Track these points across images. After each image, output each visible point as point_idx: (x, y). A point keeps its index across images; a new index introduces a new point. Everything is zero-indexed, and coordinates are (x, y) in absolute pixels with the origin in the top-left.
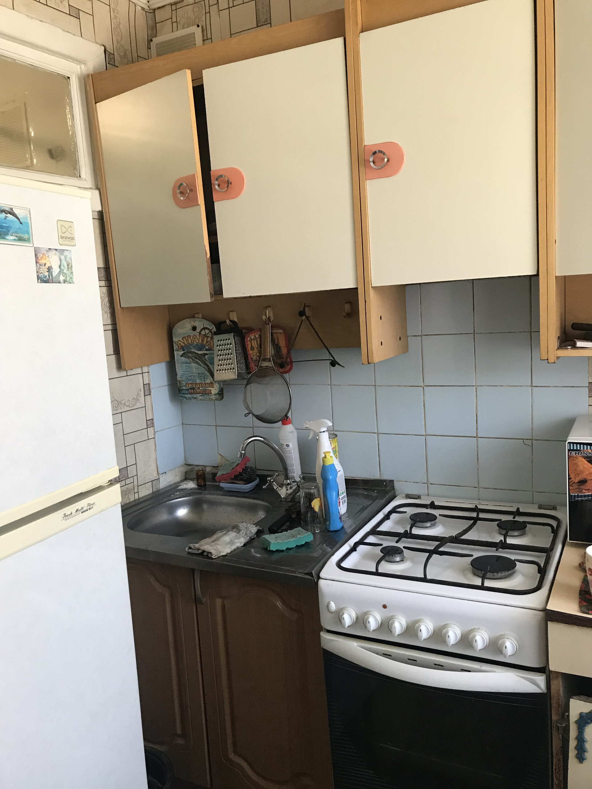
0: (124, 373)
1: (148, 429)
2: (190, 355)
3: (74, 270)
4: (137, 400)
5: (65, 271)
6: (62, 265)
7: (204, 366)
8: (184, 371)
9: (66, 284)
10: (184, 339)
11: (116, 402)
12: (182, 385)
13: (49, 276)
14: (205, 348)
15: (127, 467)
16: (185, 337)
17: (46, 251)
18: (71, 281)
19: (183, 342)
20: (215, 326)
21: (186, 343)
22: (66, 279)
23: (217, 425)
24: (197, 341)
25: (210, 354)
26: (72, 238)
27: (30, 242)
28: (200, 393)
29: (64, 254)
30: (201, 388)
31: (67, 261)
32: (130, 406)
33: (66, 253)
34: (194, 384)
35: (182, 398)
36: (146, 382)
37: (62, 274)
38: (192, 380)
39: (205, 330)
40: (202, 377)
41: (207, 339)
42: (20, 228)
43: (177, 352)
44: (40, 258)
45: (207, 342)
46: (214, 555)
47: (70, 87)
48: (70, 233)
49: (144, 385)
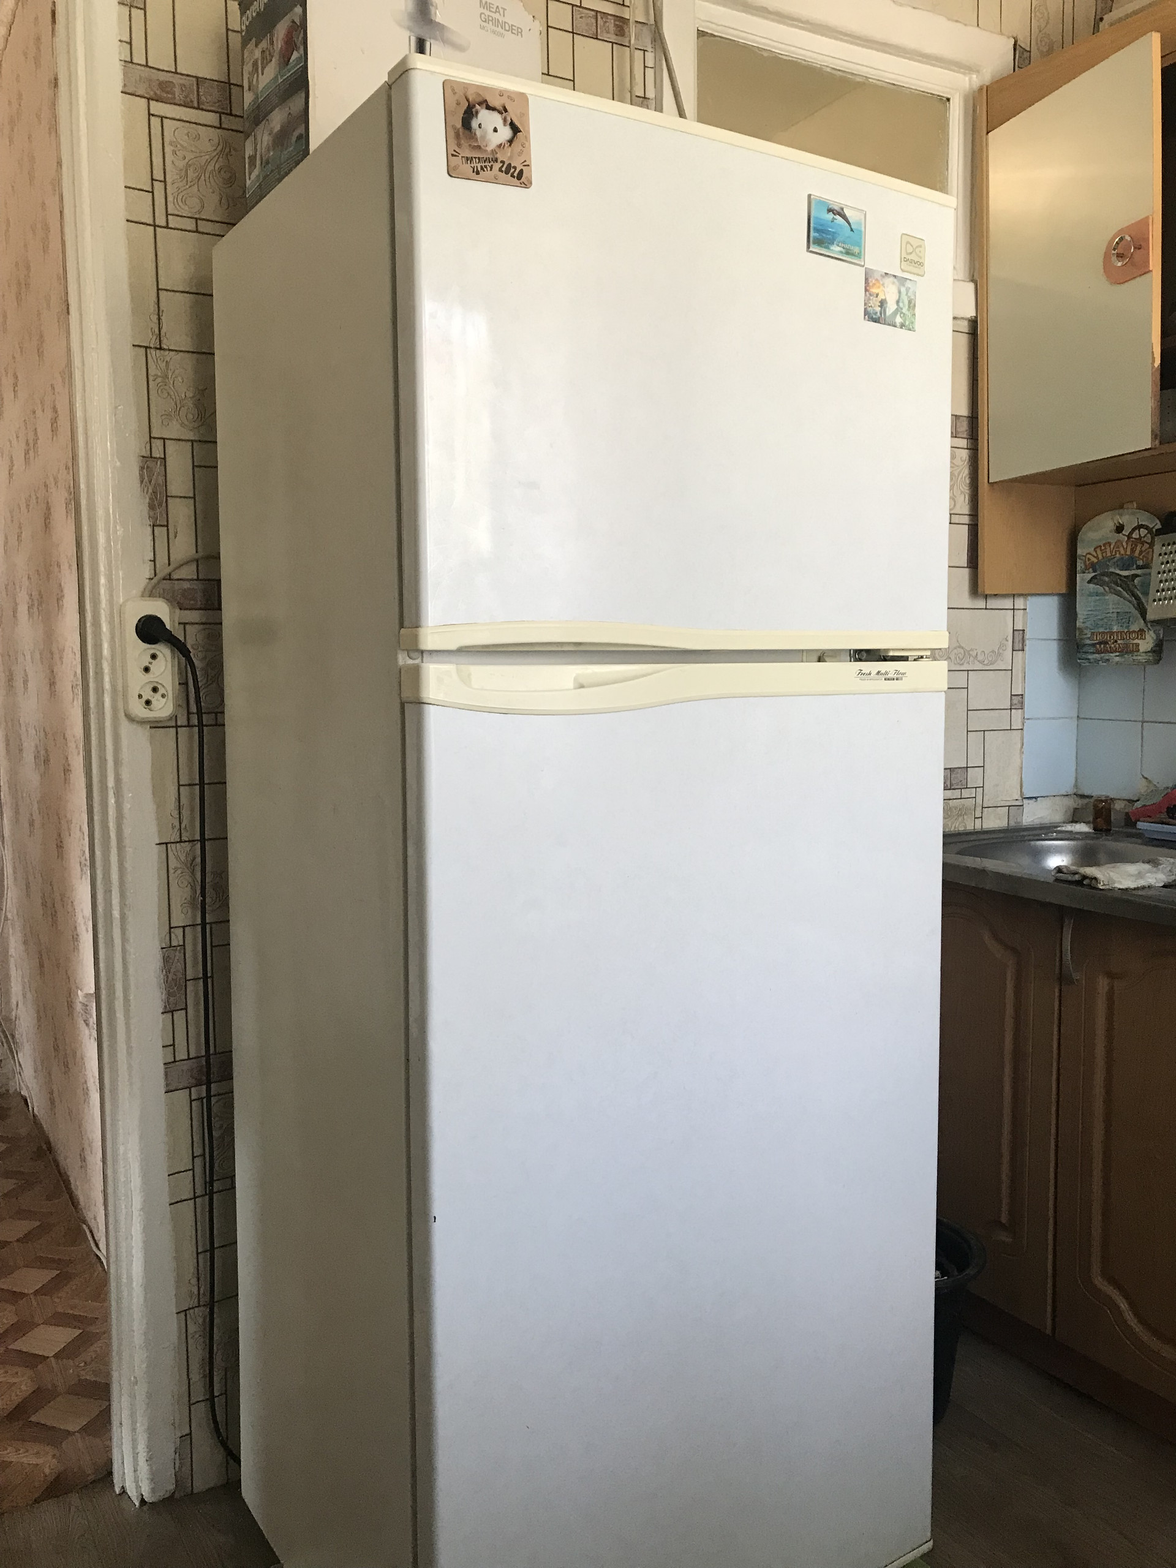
0: (981, 604)
1: (1013, 711)
2: (1107, 579)
3: (917, 310)
4: (998, 655)
5: (904, 311)
6: (901, 301)
7: (1130, 599)
8: (1091, 611)
9: (903, 331)
10: (1098, 550)
11: (962, 651)
12: (1085, 636)
13: (881, 314)
14: (1136, 564)
15: (967, 767)
16: (1101, 546)
17: (881, 275)
18: (911, 327)
19: (1096, 555)
20: (1160, 521)
21: (1100, 557)
22: (905, 322)
23: (1146, 719)
24: (1122, 552)
25: (1145, 574)
26: (920, 264)
27: (860, 258)
28: (1116, 652)
29: (906, 286)
30: (1119, 642)
31: (909, 297)
32: (985, 663)
33: (908, 284)
34: (1107, 633)
35: (1081, 661)
36: (1019, 627)
37: (899, 313)
38: (1104, 626)
39: (1139, 531)
40: (1124, 620)
41: (1142, 547)
42: (849, 237)
43: (1082, 575)
44: (871, 284)
45: (1141, 552)
46: (1102, 884)
47: (949, 116)
48: (917, 255)
49: (1014, 630)
